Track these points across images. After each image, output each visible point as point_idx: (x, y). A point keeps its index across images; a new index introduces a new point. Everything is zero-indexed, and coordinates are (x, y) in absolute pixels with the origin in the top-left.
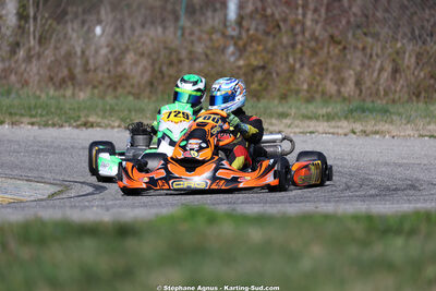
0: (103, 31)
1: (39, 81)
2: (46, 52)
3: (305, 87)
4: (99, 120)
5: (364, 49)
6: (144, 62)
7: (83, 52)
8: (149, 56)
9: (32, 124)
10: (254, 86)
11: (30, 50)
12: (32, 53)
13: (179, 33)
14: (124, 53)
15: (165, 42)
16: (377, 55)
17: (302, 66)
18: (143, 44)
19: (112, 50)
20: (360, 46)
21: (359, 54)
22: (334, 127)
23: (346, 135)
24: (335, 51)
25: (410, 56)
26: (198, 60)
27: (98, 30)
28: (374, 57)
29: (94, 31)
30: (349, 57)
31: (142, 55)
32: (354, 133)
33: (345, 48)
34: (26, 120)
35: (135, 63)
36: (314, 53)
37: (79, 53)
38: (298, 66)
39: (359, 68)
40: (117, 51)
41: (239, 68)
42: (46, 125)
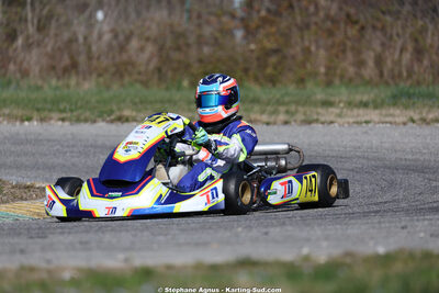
0: (106, 16)
1: (40, 71)
2: (47, 40)
3: (322, 70)
4: (134, 114)
5: (383, 29)
6: (150, 48)
7: (85, 38)
8: (155, 41)
9: (63, 120)
10: (269, 71)
11: (28, 37)
12: (31, 41)
13: (185, 16)
14: (128, 38)
15: (171, 26)
16: (398, 35)
17: (318, 48)
18: (149, 28)
19: (116, 36)
20: (379, 25)
21: (379, 34)
22: (386, 116)
23: (405, 124)
24: (353, 31)
25: (433, 34)
26: (207, 44)
27: (100, 15)
28: (395, 37)
29: (95, 16)
30: (367, 37)
31: (148, 39)
32: (413, 121)
33: (363, 28)
34: (55, 115)
35: (142, 49)
36: (330, 33)
37: (81, 39)
38: (313, 48)
39: (379, 49)
40: (121, 37)
41: (252, 51)
42: (78, 120)
